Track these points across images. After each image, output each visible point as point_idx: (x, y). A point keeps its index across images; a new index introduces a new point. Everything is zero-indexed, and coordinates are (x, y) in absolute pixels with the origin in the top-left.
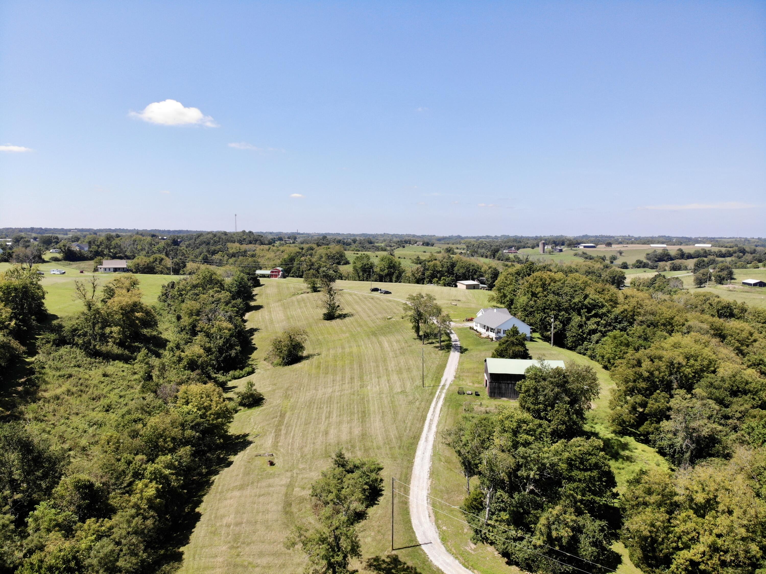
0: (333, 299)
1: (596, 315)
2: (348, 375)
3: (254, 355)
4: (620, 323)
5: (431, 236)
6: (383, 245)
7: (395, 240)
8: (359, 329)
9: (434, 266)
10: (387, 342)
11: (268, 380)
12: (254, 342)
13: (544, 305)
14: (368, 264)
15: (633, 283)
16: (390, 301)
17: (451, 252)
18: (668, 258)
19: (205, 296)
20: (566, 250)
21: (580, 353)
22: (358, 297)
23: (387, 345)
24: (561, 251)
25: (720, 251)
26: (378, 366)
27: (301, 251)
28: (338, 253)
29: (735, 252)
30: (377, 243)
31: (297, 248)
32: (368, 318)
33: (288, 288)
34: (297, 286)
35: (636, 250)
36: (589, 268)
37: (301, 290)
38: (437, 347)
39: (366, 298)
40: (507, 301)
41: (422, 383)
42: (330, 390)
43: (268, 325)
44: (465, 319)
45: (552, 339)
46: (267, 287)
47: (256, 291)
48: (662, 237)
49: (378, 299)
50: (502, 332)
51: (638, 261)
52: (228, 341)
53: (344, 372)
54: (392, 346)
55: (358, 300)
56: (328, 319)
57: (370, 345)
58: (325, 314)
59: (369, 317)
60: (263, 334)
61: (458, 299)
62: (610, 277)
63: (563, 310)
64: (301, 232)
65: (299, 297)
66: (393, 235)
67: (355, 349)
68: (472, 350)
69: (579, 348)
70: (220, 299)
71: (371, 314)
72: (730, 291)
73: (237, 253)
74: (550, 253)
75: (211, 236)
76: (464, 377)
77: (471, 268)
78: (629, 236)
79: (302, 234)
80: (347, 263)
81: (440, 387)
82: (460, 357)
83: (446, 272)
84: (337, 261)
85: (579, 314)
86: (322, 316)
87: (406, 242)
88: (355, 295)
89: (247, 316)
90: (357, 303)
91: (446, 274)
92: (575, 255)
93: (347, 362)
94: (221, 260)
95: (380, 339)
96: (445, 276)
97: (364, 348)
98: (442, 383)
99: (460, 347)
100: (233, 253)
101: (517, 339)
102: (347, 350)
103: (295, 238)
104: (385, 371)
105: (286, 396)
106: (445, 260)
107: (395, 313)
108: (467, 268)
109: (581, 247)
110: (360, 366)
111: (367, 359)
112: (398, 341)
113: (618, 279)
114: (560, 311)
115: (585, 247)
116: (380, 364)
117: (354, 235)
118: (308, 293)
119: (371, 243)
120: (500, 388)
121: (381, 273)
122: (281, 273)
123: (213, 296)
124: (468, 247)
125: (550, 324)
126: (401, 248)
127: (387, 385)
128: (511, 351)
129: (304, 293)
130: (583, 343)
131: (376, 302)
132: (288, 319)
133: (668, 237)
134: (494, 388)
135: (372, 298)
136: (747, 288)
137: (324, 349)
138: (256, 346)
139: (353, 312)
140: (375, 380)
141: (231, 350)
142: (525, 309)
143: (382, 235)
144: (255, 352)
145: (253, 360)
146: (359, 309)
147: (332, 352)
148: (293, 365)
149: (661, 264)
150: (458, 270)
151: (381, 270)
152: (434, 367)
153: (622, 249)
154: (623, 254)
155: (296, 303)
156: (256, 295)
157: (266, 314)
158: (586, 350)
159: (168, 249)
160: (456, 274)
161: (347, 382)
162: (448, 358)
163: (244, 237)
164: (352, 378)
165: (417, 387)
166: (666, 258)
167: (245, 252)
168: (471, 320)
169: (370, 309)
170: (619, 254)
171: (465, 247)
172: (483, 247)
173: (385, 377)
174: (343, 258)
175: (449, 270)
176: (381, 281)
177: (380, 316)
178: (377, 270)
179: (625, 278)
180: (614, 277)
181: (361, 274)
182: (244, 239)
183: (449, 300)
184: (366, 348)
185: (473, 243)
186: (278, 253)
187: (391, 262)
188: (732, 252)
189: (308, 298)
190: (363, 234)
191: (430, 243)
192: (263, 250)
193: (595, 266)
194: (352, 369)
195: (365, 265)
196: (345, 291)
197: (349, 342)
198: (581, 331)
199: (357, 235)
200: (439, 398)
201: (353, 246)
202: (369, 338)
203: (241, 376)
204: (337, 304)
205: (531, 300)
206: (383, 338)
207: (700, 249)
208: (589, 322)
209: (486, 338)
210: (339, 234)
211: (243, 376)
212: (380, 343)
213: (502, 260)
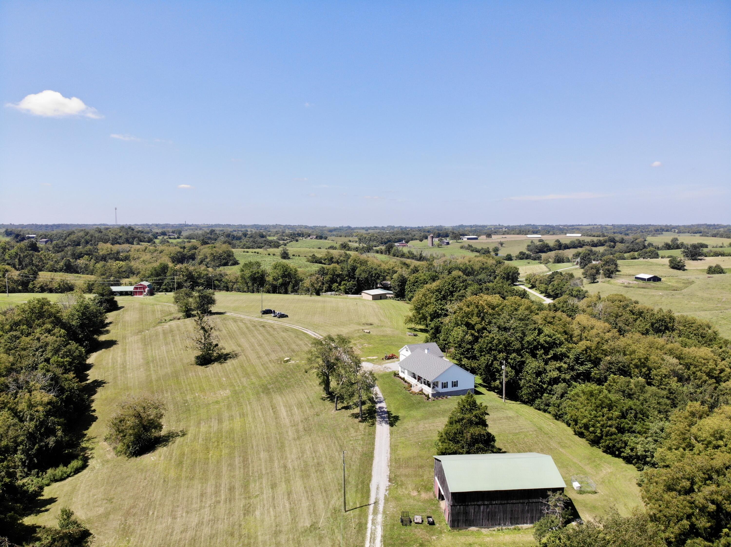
0: (209, 336)
1: (556, 358)
2: (225, 481)
3: (92, 431)
4: (582, 364)
5: (323, 227)
6: (275, 238)
7: (287, 231)
8: (244, 380)
9: (333, 270)
10: (285, 406)
11: (102, 489)
12: (94, 406)
13: (490, 345)
14: (258, 273)
15: (528, 280)
16: (286, 330)
17: (347, 248)
18: (547, 249)
19: (28, 339)
20: (452, 243)
21: (539, 409)
22: (245, 324)
23: (285, 414)
24: (448, 243)
25: (593, 241)
26: (271, 460)
27: (182, 250)
28: (225, 253)
29: (605, 242)
30: (270, 236)
31: (177, 247)
32: (258, 361)
33: (153, 312)
34: (166, 308)
35: (515, 241)
36: (483, 264)
37: (171, 314)
38: (356, 416)
39: (255, 326)
40: (432, 328)
41: (342, 499)
42: (194, 520)
43: (119, 374)
44: (384, 357)
45: (504, 392)
46: (127, 310)
47: (110, 317)
48: (528, 225)
49: (272, 327)
50: (440, 385)
51: (521, 253)
52: (42, 423)
53: (218, 476)
54: (292, 415)
55: (245, 330)
56: (202, 364)
57: (260, 413)
58: (198, 358)
59: (259, 357)
60: (109, 392)
61: (370, 321)
62: (505, 274)
63: (514, 351)
64: (190, 223)
65: (166, 326)
66: (285, 226)
67: (237, 424)
68: (404, 417)
69: (537, 401)
70: (47, 344)
71: (262, 354)
72: (626, 287)
73: (109, 254)
74: (439, 246)
75: (82, 234)
76: (403, 479)
77: (374, 272)
78: (499, 225)
79: (190, 226)
80: (236, 263)
81: (371, 507)
82: (391, 433)
83: (347, 276)
84: (224, 261)
85: (534, 356)
86: (193, 360)
87: (299, 235)
88: (242, 321)
89: (92, 359)
90: (243, 333)
91: (346, 278)
92: (462, 247)
93: (225, 451)
94: (86, 265)
95: (274, 401)
96: (345, 280)
97: (251, 419)
98: (372, 500)
99: (388, 412)
100: (103, 255)
101: (476, 416)
102: (226, 425)
103: (180, 233)
104: (282, 470)
105: (124, 529)
106: (341, 258)
107: (293, 351)
108: (370, 272)
109: (465, 239)
110: (245, 460)
111: (255, 444)
112: (300, 405)
113: (512, 275)
114: (509, 353)
115: (468, 239)
116: (275, 454)
117: (245, 226)
118: (179, 319)
119: (262, 236)
120: (466, 513)
121: (275, 283)
122: (147, 289)
123: (38, 339)
124: (360, 239)
125: (499, 371)
126: (294, 243)
127: (287, 505)
128: (469, 435)
129: (174, 319)
130: (542, 395)
131: (268, 332)
132: (148, 363)
133: (534, 225)
134: (458, 514)
135: (263, 326)
136: (641, 283)
137: (192, 422)
138: (96, 414)
139: (237, 349)
140: (267, 493)
141: (48, 437)
142: (460, 346)
143: (275, 227)
144: (94, 424)
145: (88, 441)
146: (246, 345)
147: (203, 428)
148: (143, 457)
149: (543, 255)
150: (360, 274)
151: (274, 279)
152: (356, 457)
153: (502, 240)
154: (504, 245)
155: (161, 336)
156: (111, 323)
157: (120, 354)
158: (548, 405)
159: (22, 255)
160: (358, 278)
161: (223, 497)
162: (374, 438)
163: (121, 234)
164: (232, 489)
165: (336, 511)
166: (545, 249)
167: (118, 253)
168: (391, 357)
169: (261, 345)
170: (500, 245)
171: (357, 240)
172: (374, 240)
173: (283, 485)
174: (231, 258)
175: (349, 273)
176: (274, 292)
177: (273, 357)
178: (269, 279)
179: (519, 274)
180: (508, 274)
181: (250, 284)
182: (120, 237)
183: (359, 324)
184: (254, 418)
185: (364, 236)
186: (155, 254)
187: (286, 270)
188: (603, 241)
189: (178, 327)
190: (255, 225)
191: (324, 236)
192: (138, 251)
193: (488, 261)
194: (231, 466)
195: (255, 274)
196: (228, 314)
197: (229, 407)
198: (539, 379)
199: (249, 226)
200: (374, 540)
201: (244, 240)
202: (259, 399)
203: (65, 475)
204: (214, 343)
205: (467, 333)
206: (279, 398)
207: (574, 240)
208: (548, 368)
209: (418, 394)
210: (229, 225)
211: (69, 476)
212: (273, 408)
213: (397, 256)
